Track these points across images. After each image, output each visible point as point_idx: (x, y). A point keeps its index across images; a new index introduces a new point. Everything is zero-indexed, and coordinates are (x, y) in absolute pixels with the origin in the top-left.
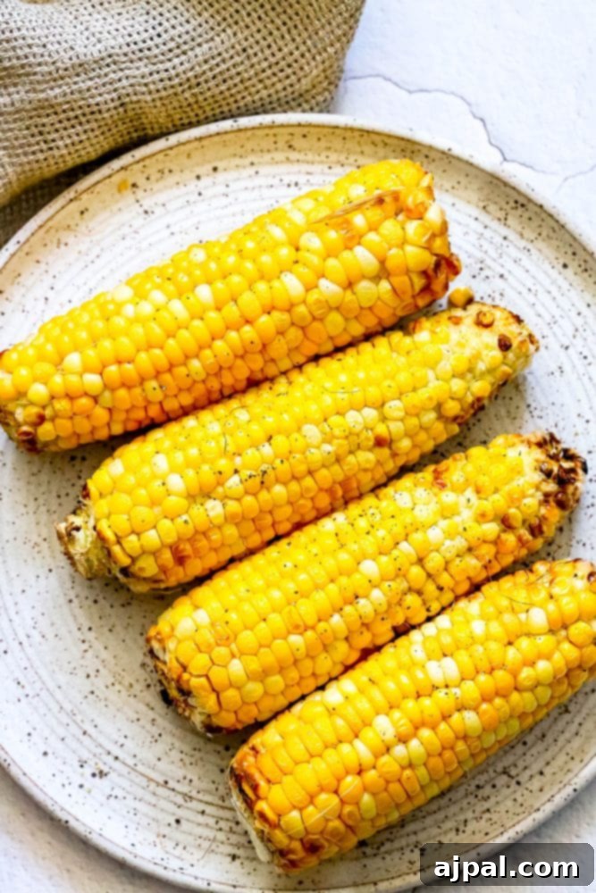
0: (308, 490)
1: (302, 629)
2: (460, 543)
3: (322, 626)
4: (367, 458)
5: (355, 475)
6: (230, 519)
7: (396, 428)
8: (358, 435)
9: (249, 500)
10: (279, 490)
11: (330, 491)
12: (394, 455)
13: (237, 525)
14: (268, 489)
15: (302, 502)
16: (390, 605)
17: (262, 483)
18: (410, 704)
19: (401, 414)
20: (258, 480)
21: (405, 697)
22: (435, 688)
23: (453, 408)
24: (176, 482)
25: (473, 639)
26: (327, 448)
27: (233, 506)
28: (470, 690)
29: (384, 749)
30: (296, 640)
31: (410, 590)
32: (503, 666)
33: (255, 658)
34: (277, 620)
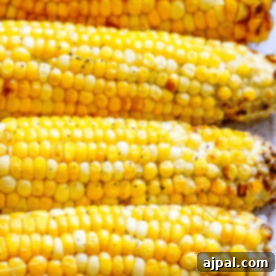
0: (110, 89)
1: (60, 158)
2: (189, 167)
3: (74, 164)
4: (156, 91)
5: (144, 99)
6: (51, 80)
7: (184, 82)
8: (158, 72)
9: (69, 74)
10: (91, 79)
11: (123, 100)
12: (174, 102)
13: (54, 87)
14: (85, 75)
15: (102, 96)
16: (124, 179)
17: (83, 67)
18: (105, 234)
19: (192, 74)
20: (81, 63)
21: (104, 227)
22: (127, 232)
23: (225, 93)
24: (30, 42)
25: (167, 219)
26: (135, 69)
27: (57, 72)
28: (148, 245)
29: (73, 251)
30: (53, 163)
31: (142, 178)
32: (178, 242)
33: (20, 161)
34: (47, 145)
